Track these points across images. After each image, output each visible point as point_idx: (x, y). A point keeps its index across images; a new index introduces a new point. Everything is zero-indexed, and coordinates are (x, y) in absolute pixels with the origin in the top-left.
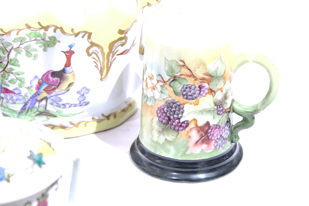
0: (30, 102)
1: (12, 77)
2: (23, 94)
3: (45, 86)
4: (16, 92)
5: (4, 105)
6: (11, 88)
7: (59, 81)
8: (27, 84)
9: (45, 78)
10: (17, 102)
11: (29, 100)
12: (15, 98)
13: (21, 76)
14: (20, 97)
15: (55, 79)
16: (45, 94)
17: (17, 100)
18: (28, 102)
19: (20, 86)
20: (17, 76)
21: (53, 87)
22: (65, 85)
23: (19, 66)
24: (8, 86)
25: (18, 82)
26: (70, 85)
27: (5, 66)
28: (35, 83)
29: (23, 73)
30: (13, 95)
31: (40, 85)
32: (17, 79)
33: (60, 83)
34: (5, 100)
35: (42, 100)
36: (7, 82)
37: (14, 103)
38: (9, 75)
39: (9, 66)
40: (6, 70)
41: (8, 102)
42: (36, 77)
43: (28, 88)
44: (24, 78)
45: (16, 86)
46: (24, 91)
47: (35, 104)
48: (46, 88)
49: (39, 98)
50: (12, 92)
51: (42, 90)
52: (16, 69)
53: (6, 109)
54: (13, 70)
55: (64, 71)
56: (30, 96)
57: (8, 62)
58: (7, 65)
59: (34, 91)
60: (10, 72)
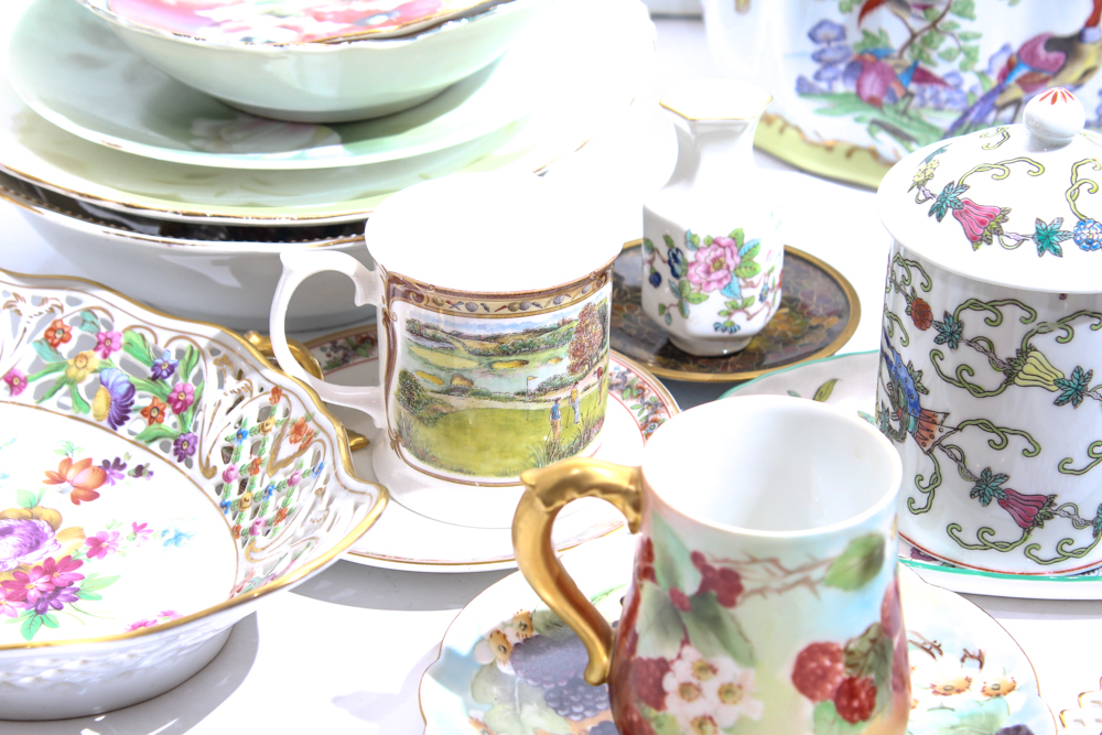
0: (977, 110)
1: (948, 43)
2: (966, 88)
3: (1022, 71)
4: (950, 81)
5: (912, 112)
6: (940, 70)
7: (1061, 62)
8: (982, 65)
9: (1028, 52)
10: (949, 106)
11: (977, 104)
12: (944, 95)
13: (972, 43)
14: (957, 96)
15: (1054, 56)
16: (1016, 92)
17: (948, 101)
18: (972, 109)
19: (964, 67)
20: (962, 43)
21: (1044, 75)
22: (1075, 71)
23: (972, 18)
24: (933, 64)
25: (961, 57)
26: (1088, 73)
27: (937, 16)
28: (1001, 62)
29: (977, 36)
30: (940, 88)
31: (1010, 67)
32: (961, 49)
33: (1063, 68)
34: (916, 101)
35: (1004, 106)
36: (934, 55)
37: (939, 108)
38: (942, 40)
39: (949, 17)
40: (939, 26)
41: (923, 105)
42: (1005, 48)
43: (982, 75)
44: (976, 49)
45: (955, 65)
46: (969, 81)
47: (987, 113)
48: (1025, 77)
49: (999, 100)
50: (940, 81)
51: (1012, 81)
52: (965, 26)
53: (915, 124)
54: (955, 26)
55: (1079, 37)
56: (980, 93)
57: (948, 8)
58: (943, 15)
59: (993, 80)
60: (948, 32)
